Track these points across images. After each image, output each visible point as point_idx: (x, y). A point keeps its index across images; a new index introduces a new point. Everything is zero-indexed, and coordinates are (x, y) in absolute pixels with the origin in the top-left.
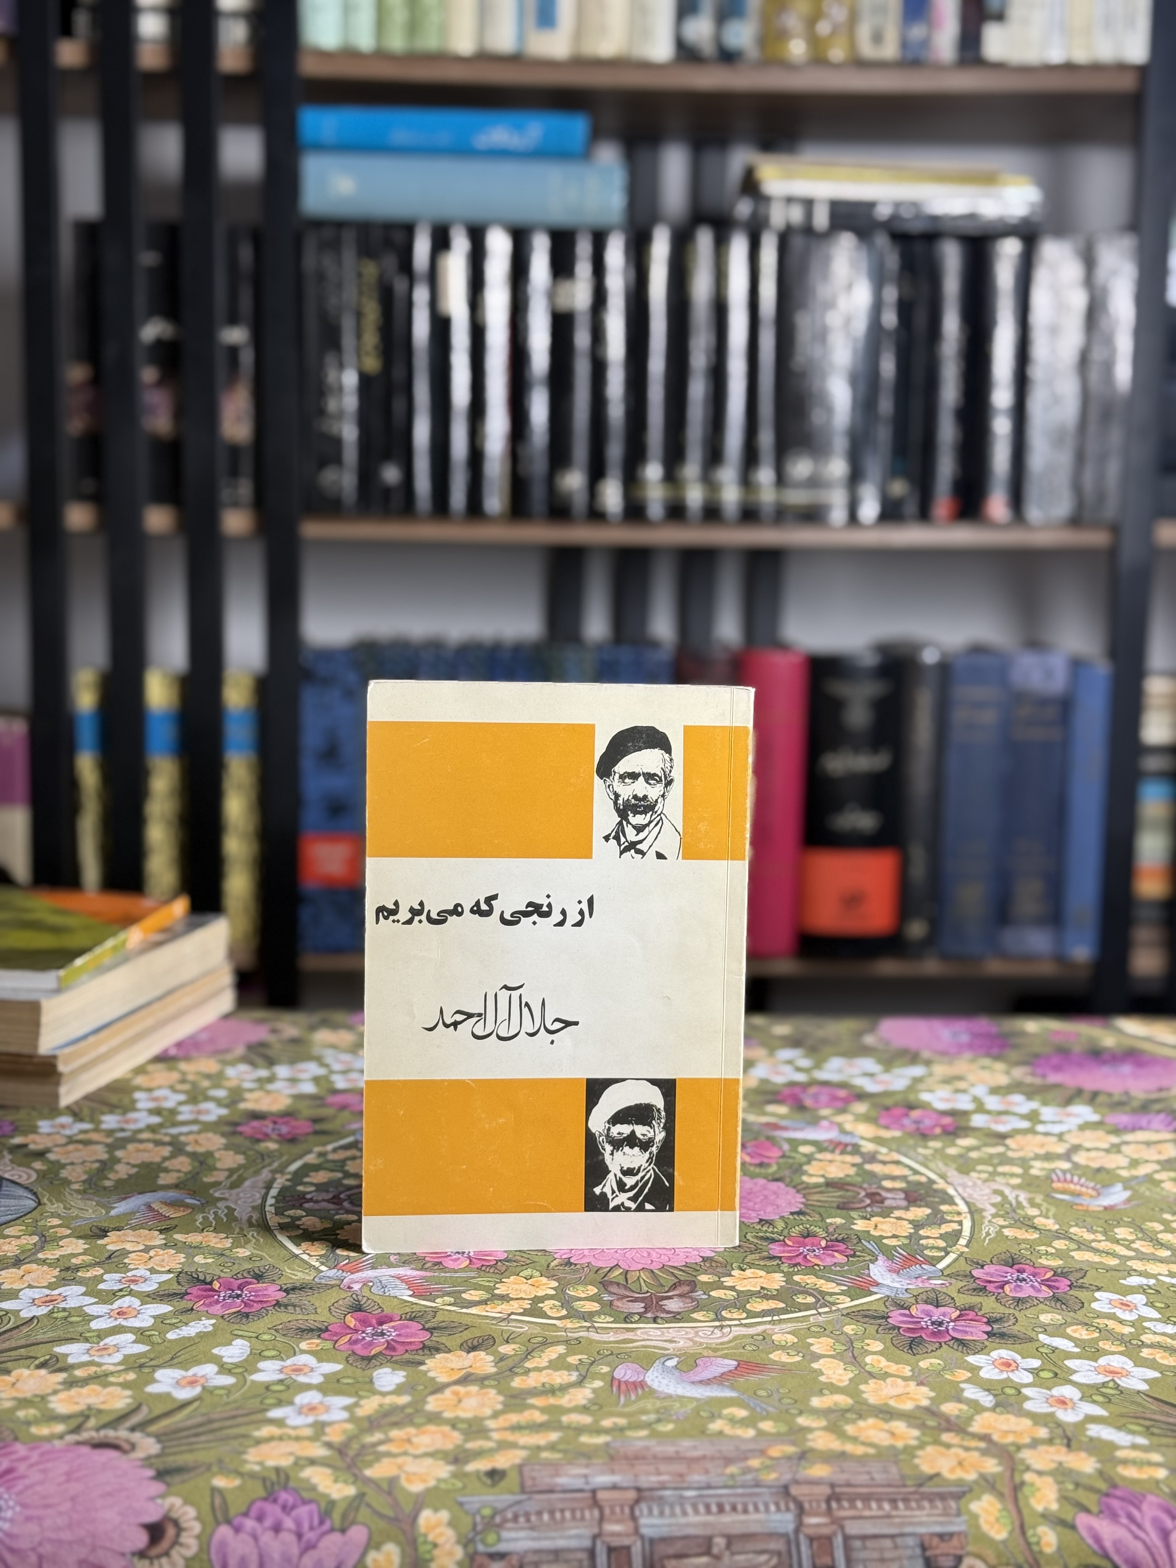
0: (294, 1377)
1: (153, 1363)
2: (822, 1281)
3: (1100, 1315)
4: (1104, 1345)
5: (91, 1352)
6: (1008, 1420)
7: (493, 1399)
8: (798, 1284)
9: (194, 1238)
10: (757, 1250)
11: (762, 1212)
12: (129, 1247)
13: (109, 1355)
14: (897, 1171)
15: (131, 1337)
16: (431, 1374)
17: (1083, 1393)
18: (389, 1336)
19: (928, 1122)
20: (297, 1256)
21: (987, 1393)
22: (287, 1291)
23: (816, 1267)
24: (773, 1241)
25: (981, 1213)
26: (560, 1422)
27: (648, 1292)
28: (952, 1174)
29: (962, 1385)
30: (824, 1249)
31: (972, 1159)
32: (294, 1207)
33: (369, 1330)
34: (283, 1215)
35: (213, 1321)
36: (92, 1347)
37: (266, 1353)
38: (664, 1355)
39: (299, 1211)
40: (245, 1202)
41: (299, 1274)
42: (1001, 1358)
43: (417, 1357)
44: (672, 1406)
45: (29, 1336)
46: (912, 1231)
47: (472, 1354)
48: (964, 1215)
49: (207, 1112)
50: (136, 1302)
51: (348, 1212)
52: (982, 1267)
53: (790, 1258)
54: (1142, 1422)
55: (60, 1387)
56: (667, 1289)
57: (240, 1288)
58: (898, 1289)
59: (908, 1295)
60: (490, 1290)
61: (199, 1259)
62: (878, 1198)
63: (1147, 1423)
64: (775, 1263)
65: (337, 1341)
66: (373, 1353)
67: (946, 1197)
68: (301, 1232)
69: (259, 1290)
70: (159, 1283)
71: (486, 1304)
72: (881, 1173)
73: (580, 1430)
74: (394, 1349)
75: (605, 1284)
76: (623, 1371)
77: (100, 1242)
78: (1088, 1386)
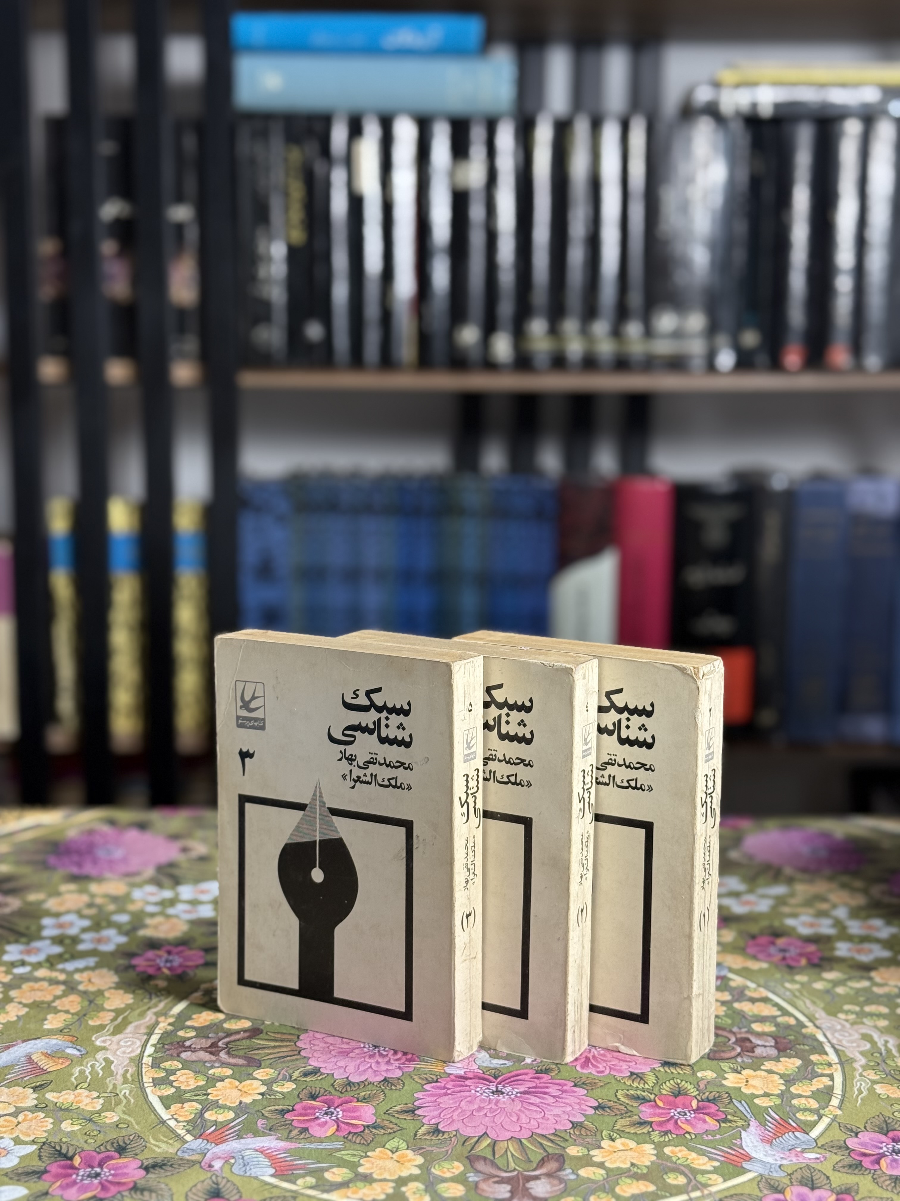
2: (694, 1155)
8: (669, 1158)
9: (66, 1098)
10: (628, 1112)
11: (634, 1063)
14: (767, 1010)
19: (793, 952)
20: (163, 1122)
22: (147, 1169)
23: (687, 1136)
24: (644, 1100)
25: (852, 1063)
27: (515, 1170)
28: (820, 1014)
30: (693, 1110)
31: (839, 995)
32: (171, 1058)
34: (159, 1067)
39: (175, 1062)
40: (124, 1053)
41: (163, 1146)
46: (783, 1088)
48: (834, 1066)
49: (108, 940)
51: (224, 1064)
52: (857, 1134)
53: (660, 1124)
56: (535, 1165)
57: (100, 1165)
58: (771, 1164)
59: (783, 1174)
60: (353, 1166)
61: (66, 1126)
62: (748, 1044)
64: (645, 1131)
67: (815, 1044)
68: (173, 1090)
69: (120, 1168)
70: (20, 1157)
71: (348, 1187)
72: (750, 1014)
75: (471, 1160)
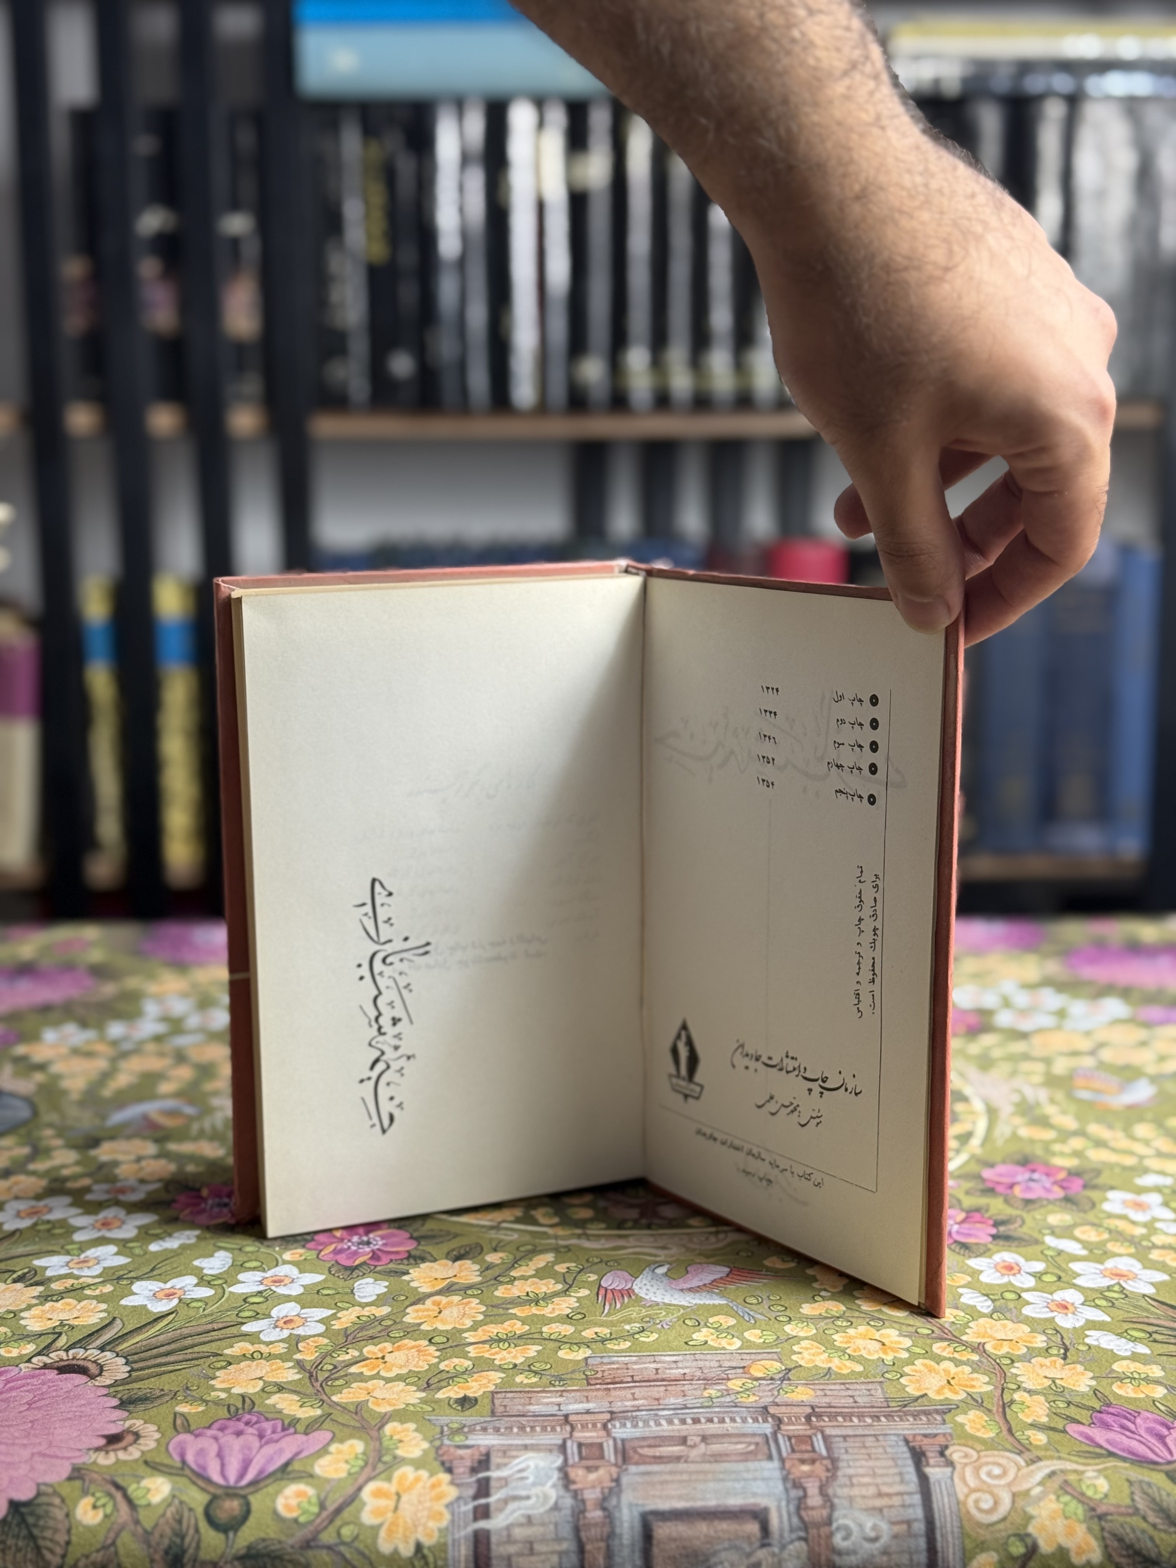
0: (273, 1288)
1: (130, 1275)
3: (1110, 1216)
4: (1111, 1247)
5: (70, 1265)
6: (1004, 1326)
7: (475, 1308)
9: (186, 1147)
12: (120, 1157)
13: (89, 1268)
15: (113, 1249)
16: (413, 1284)
17: (1086, 1297)
18: (375, 1245)
21: (986, 1298)
25: (998, 1112)
26: (541, 1333)
28: (971, 1073)
29: (960, 1290)
31: (994, 1057)
33: (355, 1239)
35: (197, 1232)
36: (72, 1260)
37: (247, 1265)
38: (655, 1262)
42: (1004, 1261)
43: (402, 1267)
44: (657, 1314)
45: (10, 1249)
47: (458, 1263)
48: (980, 1114)
49: (215, 1020)
50: (121, 1213)
52: (993, 1167)
54: (1145, 1327)
55: (35, 1301)
63: (1150, 1329)
65: (321, 1251)
66: (357, 1262)
70: (147, 1192)
73: (561, 1342)
74: (378, 1259)
76: (611, 1278)
77: (93, 1153)
78: (1092, 1289)
